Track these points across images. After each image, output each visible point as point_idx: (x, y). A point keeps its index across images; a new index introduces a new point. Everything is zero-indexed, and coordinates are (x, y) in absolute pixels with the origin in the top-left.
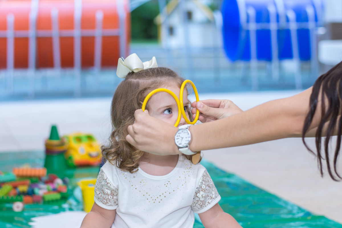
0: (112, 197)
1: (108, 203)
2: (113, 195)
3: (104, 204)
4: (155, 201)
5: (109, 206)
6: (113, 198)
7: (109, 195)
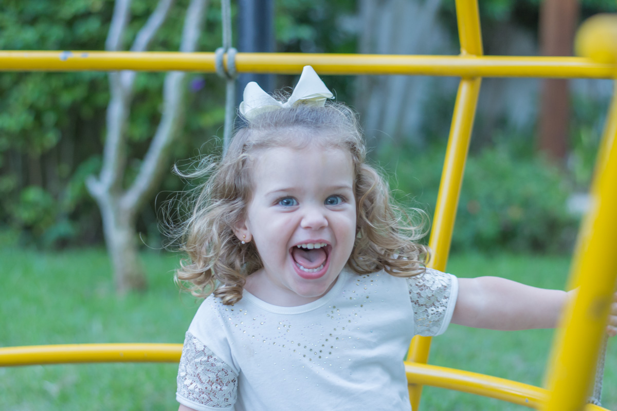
0: (219, 387)
1: (211, 401)
2: (221, 384)
3: (202, 403)
4: (321, 354)
5: (214, 408)
6: (221, 389)
7: (213, 383)
